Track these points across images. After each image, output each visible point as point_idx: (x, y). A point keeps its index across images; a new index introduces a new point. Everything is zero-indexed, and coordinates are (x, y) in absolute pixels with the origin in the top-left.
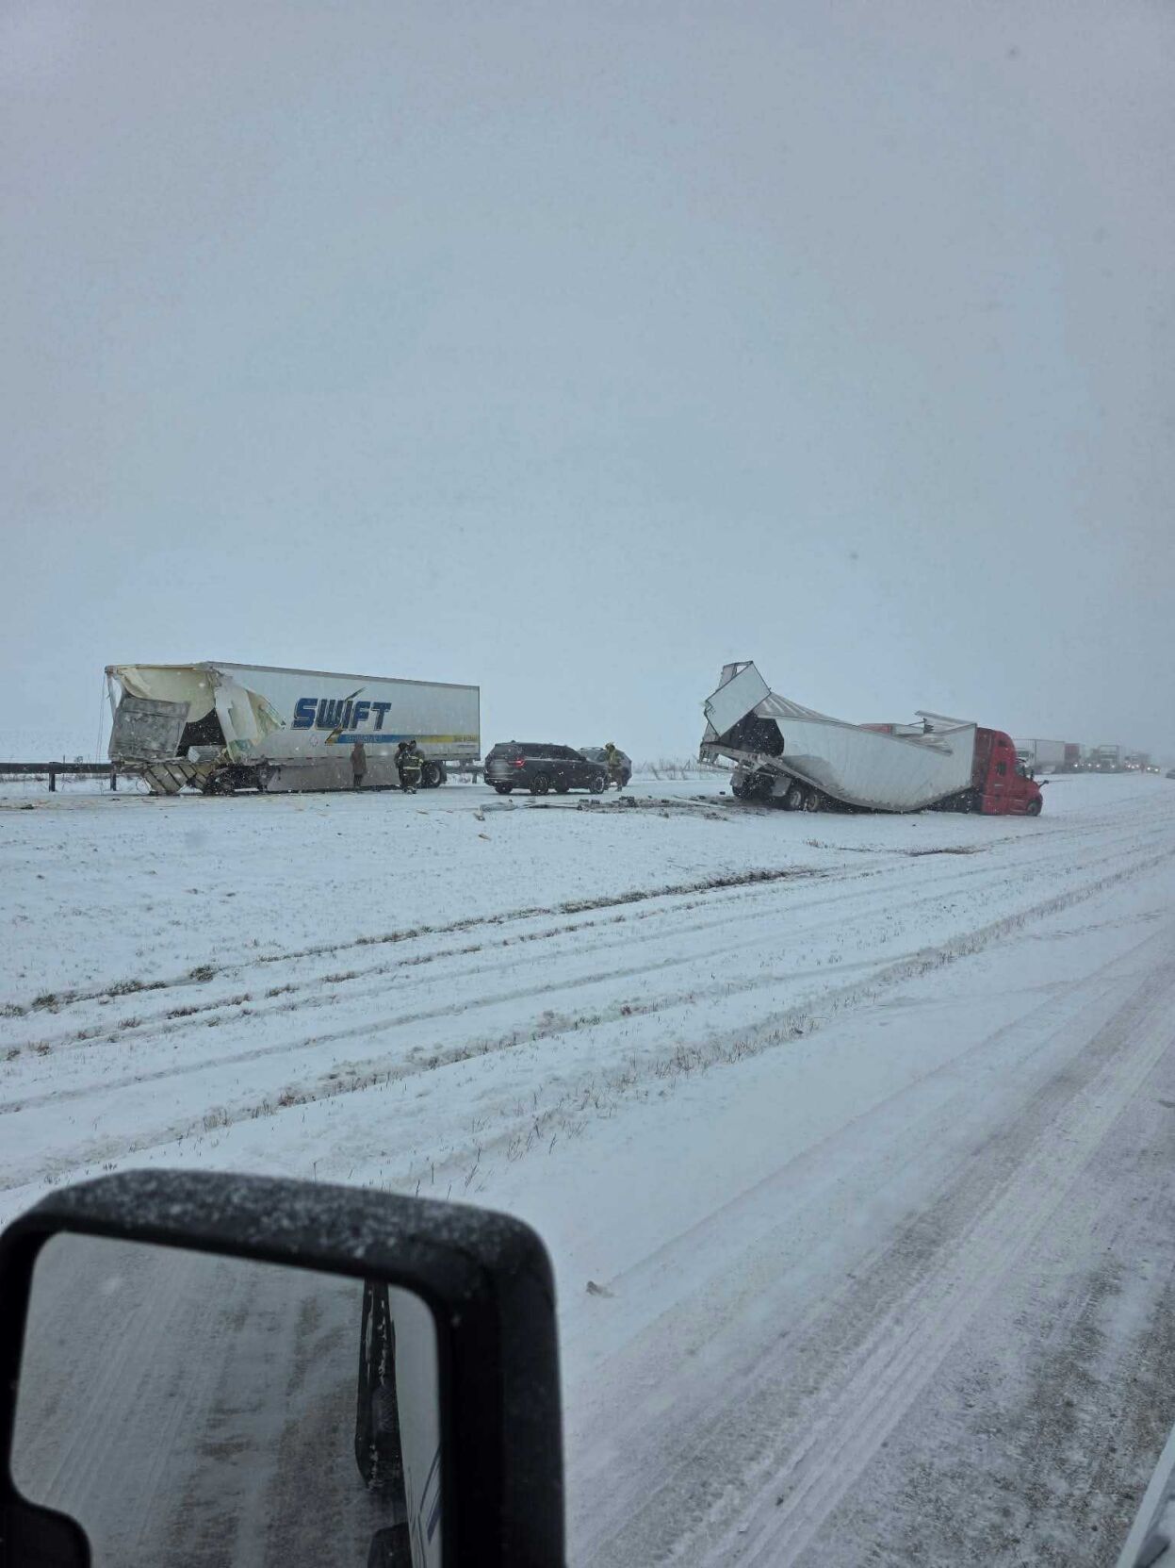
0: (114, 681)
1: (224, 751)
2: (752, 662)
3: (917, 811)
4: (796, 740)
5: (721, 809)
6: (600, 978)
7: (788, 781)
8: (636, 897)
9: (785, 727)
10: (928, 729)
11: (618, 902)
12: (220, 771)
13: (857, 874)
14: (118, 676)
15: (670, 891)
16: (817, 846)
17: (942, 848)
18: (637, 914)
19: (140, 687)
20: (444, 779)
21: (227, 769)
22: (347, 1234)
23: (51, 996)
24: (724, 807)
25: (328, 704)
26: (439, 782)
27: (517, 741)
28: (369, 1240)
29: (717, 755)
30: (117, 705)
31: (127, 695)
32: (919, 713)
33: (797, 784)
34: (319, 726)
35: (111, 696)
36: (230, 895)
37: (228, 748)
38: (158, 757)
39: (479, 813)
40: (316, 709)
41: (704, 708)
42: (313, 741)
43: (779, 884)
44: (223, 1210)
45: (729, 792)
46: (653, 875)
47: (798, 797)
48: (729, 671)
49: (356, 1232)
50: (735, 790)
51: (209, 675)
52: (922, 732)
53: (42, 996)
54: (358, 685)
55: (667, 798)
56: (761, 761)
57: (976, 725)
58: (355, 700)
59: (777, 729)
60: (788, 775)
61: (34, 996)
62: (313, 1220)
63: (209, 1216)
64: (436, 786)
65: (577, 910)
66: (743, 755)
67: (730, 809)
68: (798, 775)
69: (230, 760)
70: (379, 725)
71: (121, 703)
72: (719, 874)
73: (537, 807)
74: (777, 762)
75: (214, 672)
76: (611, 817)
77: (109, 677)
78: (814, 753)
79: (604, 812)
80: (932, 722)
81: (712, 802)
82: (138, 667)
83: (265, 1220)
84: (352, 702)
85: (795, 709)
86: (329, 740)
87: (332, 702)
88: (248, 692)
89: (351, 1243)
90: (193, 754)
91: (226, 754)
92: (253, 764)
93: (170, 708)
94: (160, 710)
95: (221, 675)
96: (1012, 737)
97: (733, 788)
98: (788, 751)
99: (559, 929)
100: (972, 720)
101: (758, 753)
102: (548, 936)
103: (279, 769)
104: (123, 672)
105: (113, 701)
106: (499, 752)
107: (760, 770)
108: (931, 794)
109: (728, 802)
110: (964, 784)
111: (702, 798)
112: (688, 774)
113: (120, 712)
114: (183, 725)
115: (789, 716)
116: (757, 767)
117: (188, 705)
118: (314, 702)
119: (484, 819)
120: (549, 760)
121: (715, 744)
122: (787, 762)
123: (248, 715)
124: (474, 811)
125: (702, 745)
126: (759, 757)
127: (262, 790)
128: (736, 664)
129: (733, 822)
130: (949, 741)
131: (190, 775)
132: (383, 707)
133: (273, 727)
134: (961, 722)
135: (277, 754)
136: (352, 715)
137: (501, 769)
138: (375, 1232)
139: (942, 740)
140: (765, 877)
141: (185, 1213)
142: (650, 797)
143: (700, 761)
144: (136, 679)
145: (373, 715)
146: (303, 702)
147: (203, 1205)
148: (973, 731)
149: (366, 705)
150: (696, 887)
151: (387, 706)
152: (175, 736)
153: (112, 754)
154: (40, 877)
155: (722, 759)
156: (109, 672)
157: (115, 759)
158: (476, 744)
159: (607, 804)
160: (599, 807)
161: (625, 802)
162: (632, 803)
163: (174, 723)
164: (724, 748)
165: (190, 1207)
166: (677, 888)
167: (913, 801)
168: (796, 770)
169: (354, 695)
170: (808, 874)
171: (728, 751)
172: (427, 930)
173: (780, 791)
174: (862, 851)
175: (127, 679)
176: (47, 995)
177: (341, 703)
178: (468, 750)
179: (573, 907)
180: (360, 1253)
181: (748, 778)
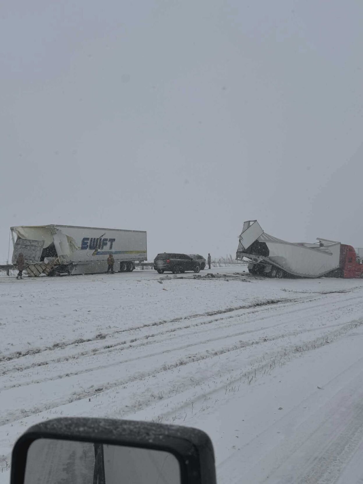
0: (14, 233)
1: (57, 259)
2: (256, 221)
3: (319, 277)
4: (274, 250)
5: (246, 278)
6: (243, 333)
7: (271, 266)
8: (231, 310)
9: (269, 245)
10: (321, 245)
11: (225, 312)
12: (56, 267)
13: (308, 300)
14: (15, 231)
15: (241, 308)
16: (286, 291)
17: (334, 291)
18: (236, 315)
19: (24, 235)
20: (134, 268)
21: (58, 266)
22: (144, 435)
23: (58, 344)
24: (247, 277)
25: (93, 240)
26: (133, 270)
27: (166, 253)
28: (153, 437)
29: (243, 256)
30: (15, 242)
31: (19, 238)
32: (318, 239)
33: (274, 267)
34: (90, 248)
35: (13, 239)
36: (89, 311)
37: (58, 258)
38: (33, 262)
39: (160, 281)
40: (89, 242)
41: (239, 239)
42: (88, 253)
43: (279, 304)
44: (98, 429)
45: (247, 271)
46: (232, 302)
47: (275, 272)
48: (247, 224)
49: (148, 434)
50: (249, 270)
51: (51, 230)
52: (319, 246)
53: (55, 344)
54: (103, 232)
55: (225, 274)
56: (261, 259)
57: (340, 243)
58: (103, 238)
59: (266, 246)
60: (271, 264)
61: (53, 344)
62: (131, 431)
63: (94, 431)
64: (131, 271)
65: (212, 315)
66: (253, 256)
67: (250, 278)
68: (274, 264)
69: (59, 262)
70: (111, 248)
71: (17, 241)
72: (255, 301)
73: (178, 278)
74: (266, 259)
75: (55, 229)
76: (207, 282)
77: (12, 231)
78: (280, 255)
79: (204, 280)
80: (323, 242)
81: (242, 275)
82: (22, 227)
83: (114, 431)
84: (101, 239)
85: (272, 238)
86: (93, 254)
87: (95, 239)
88: (67, 236)
89: (147, 438)
90: (46, 261)
91: (58, 260)
92: (67, 264)
93: (36, 243)
94: (33, 244)
95: (57, 230)
96: (354, 248)
97: (249, 269)
98: (271, 255)
99: (213, 320)
100: (339, 241)
101: (260, 256)
102: (210, 323)
103: (76, 265)
104: (17, 229)
105: (13, 241)
106: (159, 257)
107: (261, 262)
108: (323, 271)
109: (247, 275)
110: (337, 266)
111: (238, 274)
112: (221, 264)
113: (16, 244)
114: (42, 250)
115: (270, 241)
116: (259, 261)
117: (44, 241)
118: (88, 239)
119: (162, 283)
120: (179, 260)
121: (242, 252)
122: (270, 259)
123: (66, 244)
124: (157, 280)
125: (237, 253)
126: (260, 257)
127: (69, 274)
128: (249, 221)
129: (253, 283)
130: (331, 250)
131: (44, 269)
132: (112, 240)
133: (75, 249)
134: (335, 242)
135: (75, 260)
136: (102, 244)
137: (161, 264)
138: (155, 435)
139: (327, 249)
140: (273, 302)
141: (85, 430)
142: (218, 273)
143: (237, 259)
144: (22, 232)
145: (109, 244)
146: (85, 239)
147: (90, 428)
148: (339, 246)
149: (106, 240)
150: (250, 306)
151: (114, 240)
152: (39, 254)
153: (13, 261)
154: (20, 307)
155: (245, 259)
156: (12, 229)
157: (14, 263)
158: (146, 254)
159: (203, 276)
160: (201, 278)
161: (210, 275)
162: (213, 276)
163: (39, 249)
164: (246, 254)
165: (86, 428)
166: (243, 307)
167: (318, 274)
168: (273, 262)
169: (102, 236)
170: (289, 301)
171: (248, 255)
172: (165, 322)
173: (268, 270)
174: (303, 293)
175: (19, 232)
176: (57, 343)
177: (98, 239)
178: (143, 257)
179: (211, 314)
180: (151, 441)
181: (255, 265)
